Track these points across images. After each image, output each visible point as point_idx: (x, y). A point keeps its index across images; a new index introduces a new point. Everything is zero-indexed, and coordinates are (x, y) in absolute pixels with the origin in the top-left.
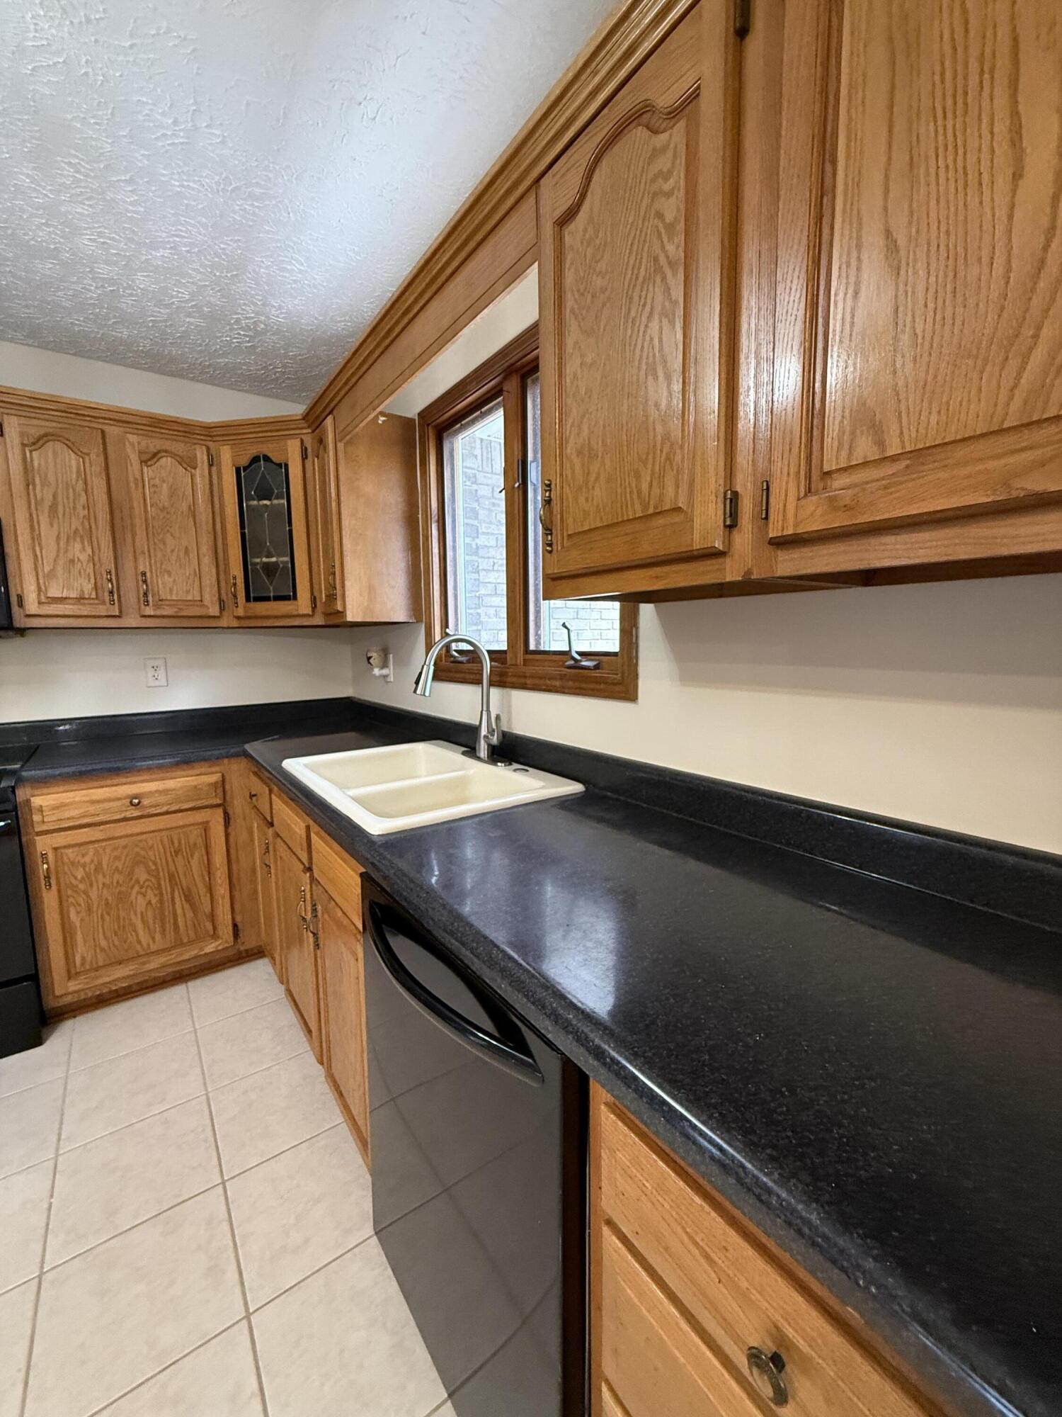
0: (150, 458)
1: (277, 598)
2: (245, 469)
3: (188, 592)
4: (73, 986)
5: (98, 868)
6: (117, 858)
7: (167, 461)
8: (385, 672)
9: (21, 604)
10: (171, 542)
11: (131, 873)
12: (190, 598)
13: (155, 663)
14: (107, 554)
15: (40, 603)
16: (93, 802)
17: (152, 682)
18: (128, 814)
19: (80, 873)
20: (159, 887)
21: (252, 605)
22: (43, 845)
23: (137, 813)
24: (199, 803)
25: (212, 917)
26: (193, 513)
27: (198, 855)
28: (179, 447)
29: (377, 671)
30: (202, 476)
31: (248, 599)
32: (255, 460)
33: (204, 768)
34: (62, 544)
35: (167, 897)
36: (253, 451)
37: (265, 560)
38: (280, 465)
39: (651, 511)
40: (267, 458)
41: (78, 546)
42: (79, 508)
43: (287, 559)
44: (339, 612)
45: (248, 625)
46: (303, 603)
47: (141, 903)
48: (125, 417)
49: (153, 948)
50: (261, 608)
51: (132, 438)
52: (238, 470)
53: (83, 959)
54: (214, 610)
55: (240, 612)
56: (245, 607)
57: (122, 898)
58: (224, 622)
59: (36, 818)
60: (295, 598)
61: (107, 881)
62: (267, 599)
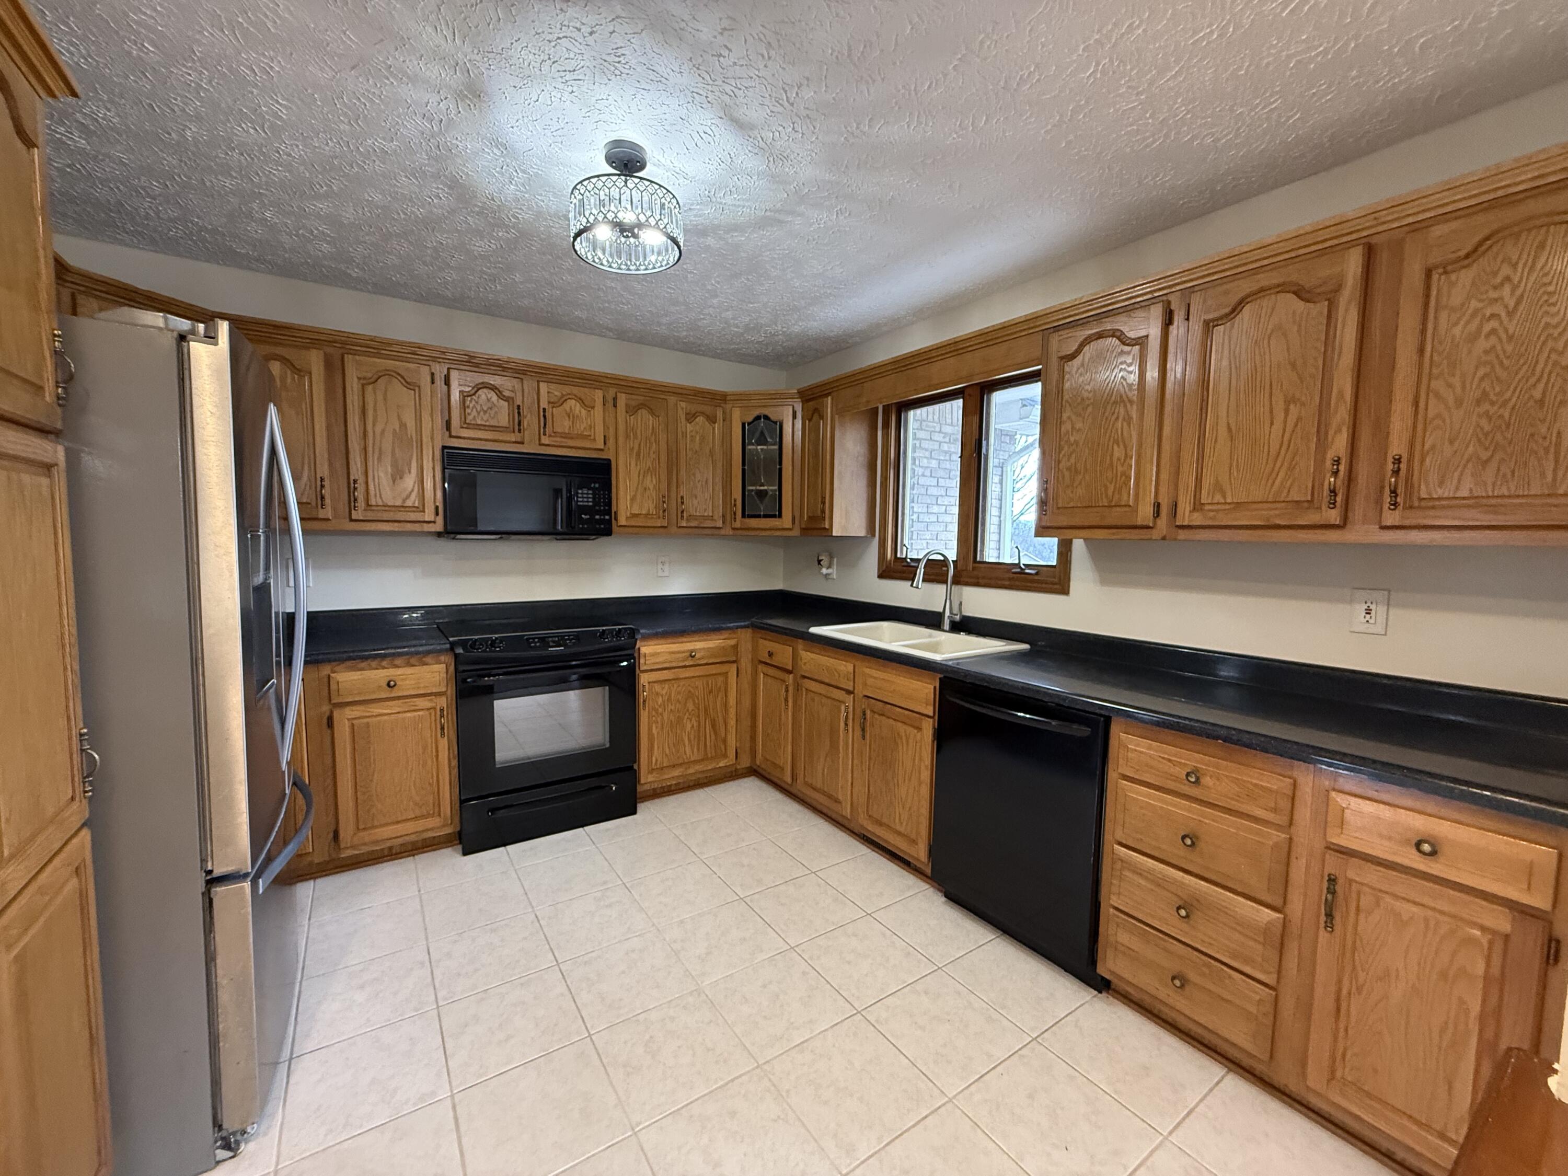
0: (691, 417)
1: (766, 516)
2: (749, 424)
3: (705, 510)
4: (651, 778)
5: (669, 699)
6: (679, 693)
7: (700, 419)
8: (830, 571)
9: (616, 519)
10: (698, 476)
11: (685, 704)
12: (706, 514)
13: (663, 559)
14: (664, 485)
15: (627, 518)
16: (673, 653)
17: (660, 573)
18: (687, 663)
19: (660, 700)
20: (699, 716)
21: (747, 520)
22: (644, 679)
23: (691, 663)
24: (724, 659)
25: (725, 741)
26: (712, 453)
27: (721, 694)
28: (708, 409)
29: (824, 571)
30: (719, 429)
31: (743, 516)
32: (758, 418)
33: (726, 634)
34: (641, 477)
35: (702, 723)
36: (757, 412)
37: (758, 488)
38: (775, 423)
39: (1113, 504)
40: (766, 418)
41: (649, 478)
42: (652, 452)
43: (776, 488)
44: (825, 528)
45: (741, 535)
46: (786, 521)
47: (689, 726)
48: (680, 391)
49: (692, 759)
50: (754, 522)
51: (683, 404)
52: (743, 425)
53: (657, 760)
54: (719, 524)
55: (738, 524)
56: (741, 522)
57: (679, 720)
58: (723, 532)
59: (642, 661)
60: (780, 516)
61: (673, 708)
62: (759, 516)
